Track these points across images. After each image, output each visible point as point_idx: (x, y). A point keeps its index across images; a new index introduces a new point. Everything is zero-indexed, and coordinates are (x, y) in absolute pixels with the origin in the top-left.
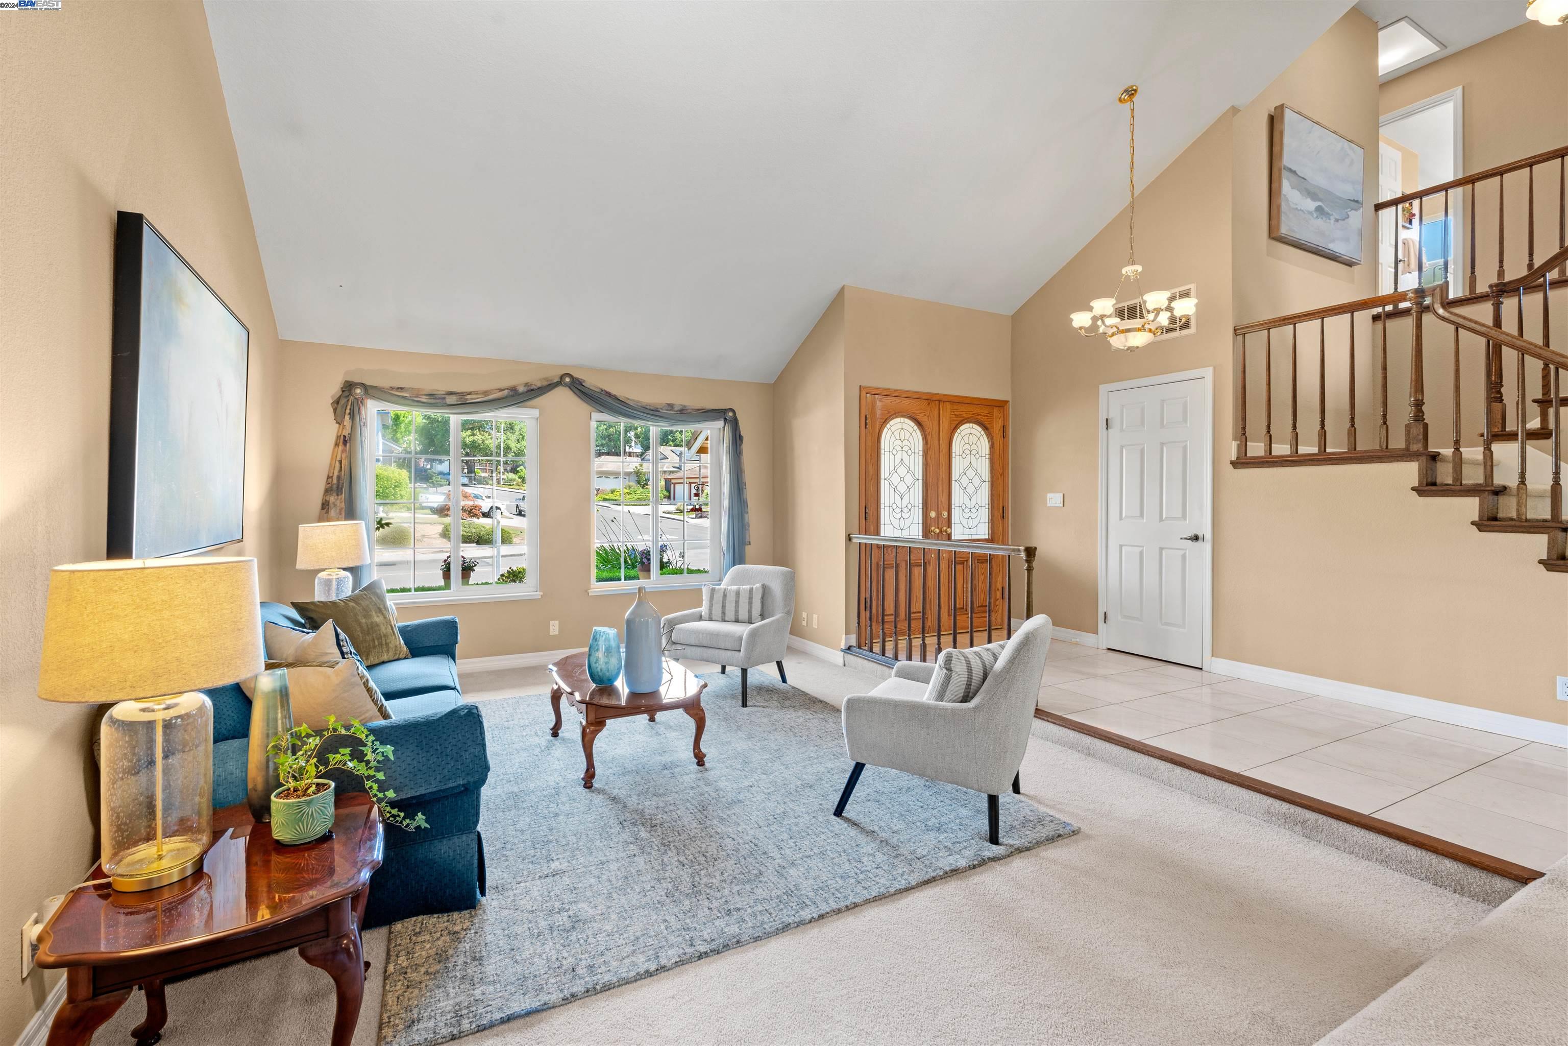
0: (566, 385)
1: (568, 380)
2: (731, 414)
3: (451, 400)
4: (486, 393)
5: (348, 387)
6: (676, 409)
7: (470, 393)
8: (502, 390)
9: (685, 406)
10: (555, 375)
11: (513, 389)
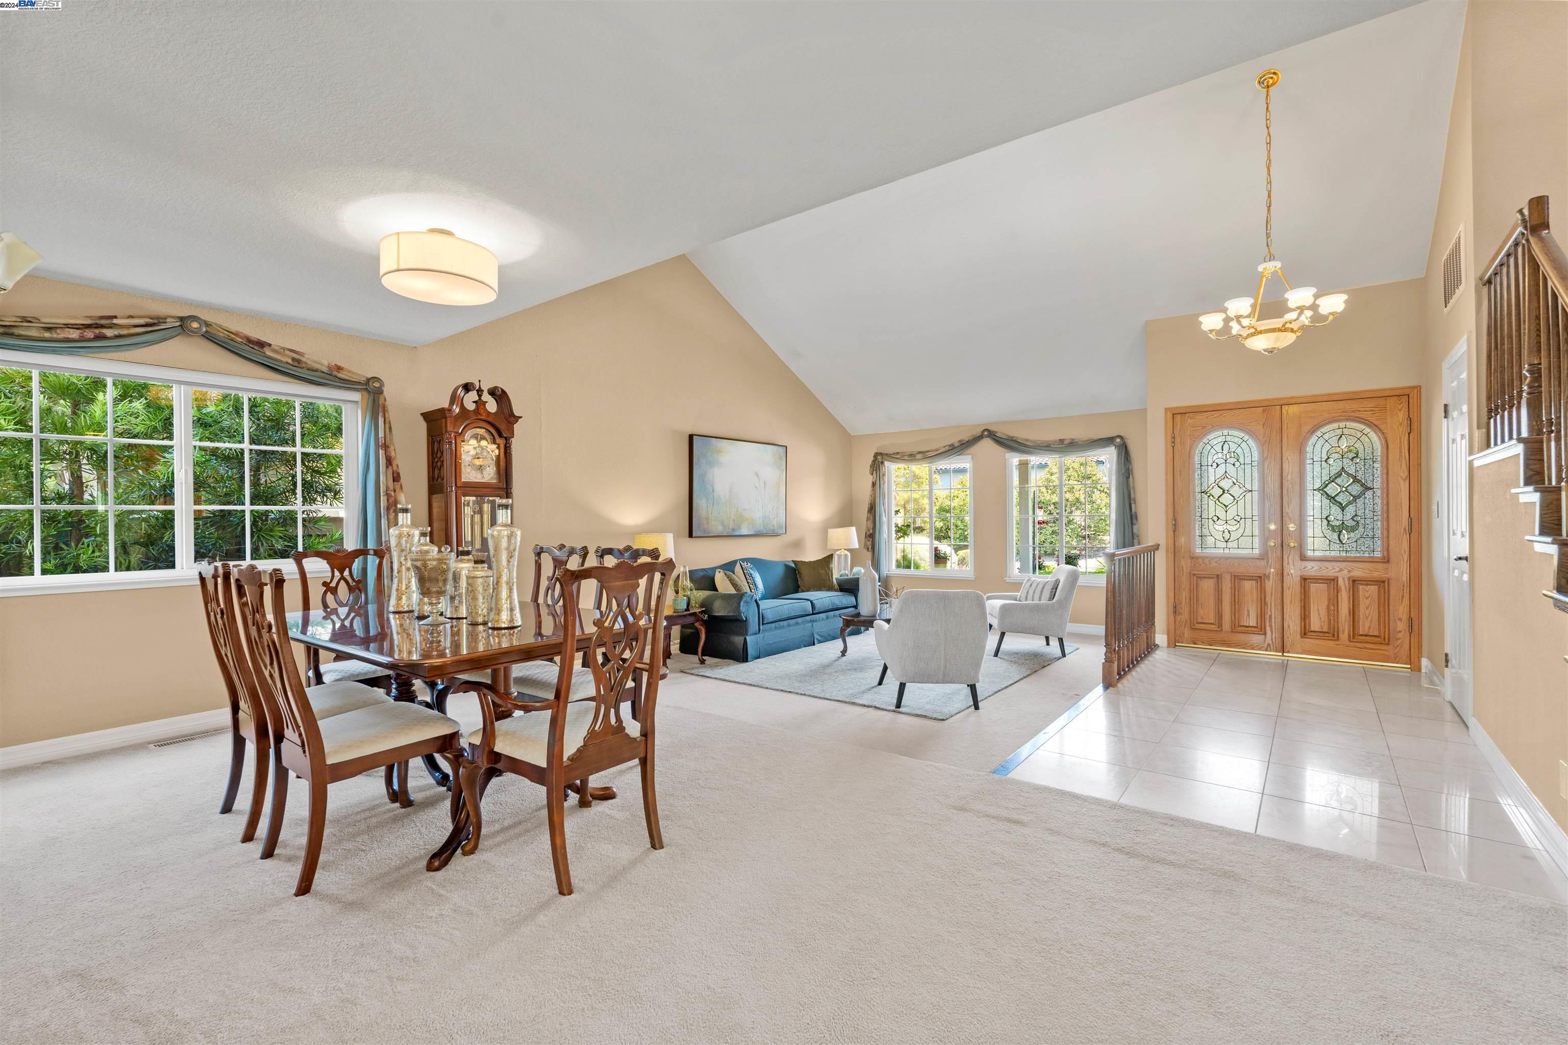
0: (987, 436)
1: (986, 433)
2: (1118, 440)
3: (919, 456)
4: (937, 450)
5: (876, 455)
6: (1065, 443)
7: (928, 451)
8: (945, 447)
9: (1073, 439)
10: (978, 432)
11: (952, 445)
